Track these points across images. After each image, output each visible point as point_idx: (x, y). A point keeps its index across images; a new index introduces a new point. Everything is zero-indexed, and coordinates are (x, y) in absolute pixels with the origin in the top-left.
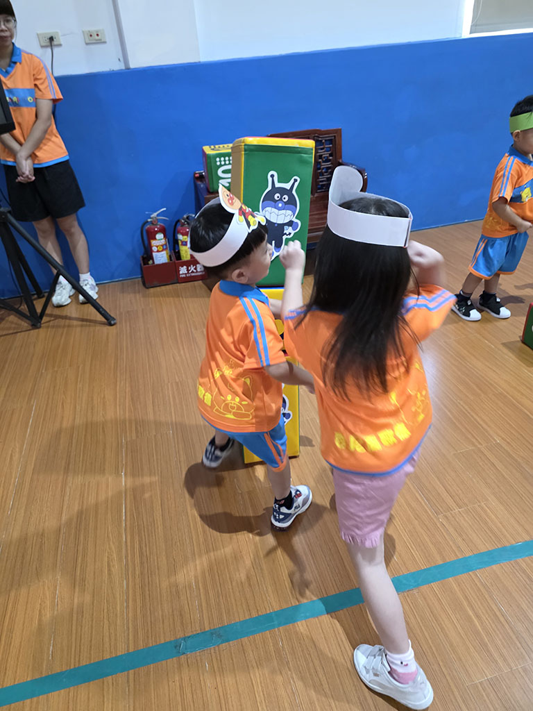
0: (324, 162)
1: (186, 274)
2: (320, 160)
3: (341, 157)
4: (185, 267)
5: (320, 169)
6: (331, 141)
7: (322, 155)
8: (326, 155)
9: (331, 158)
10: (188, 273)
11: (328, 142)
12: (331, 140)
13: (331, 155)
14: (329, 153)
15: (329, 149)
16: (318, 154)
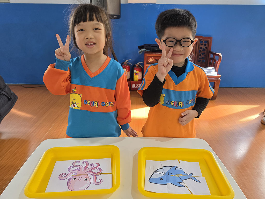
0: (202, 50)
1: (134, 87)
2: (201, 49)
3: (211, 50)
4: (134, 84)
5: (200, 53)
6: (207, 42)
7: (202, 47)
9: (206, 49)
10: (135, 87)
11: (205, 43)
13: (206, 48)
14: (205, 47)
15: (205, 45)
16: (200, 47)
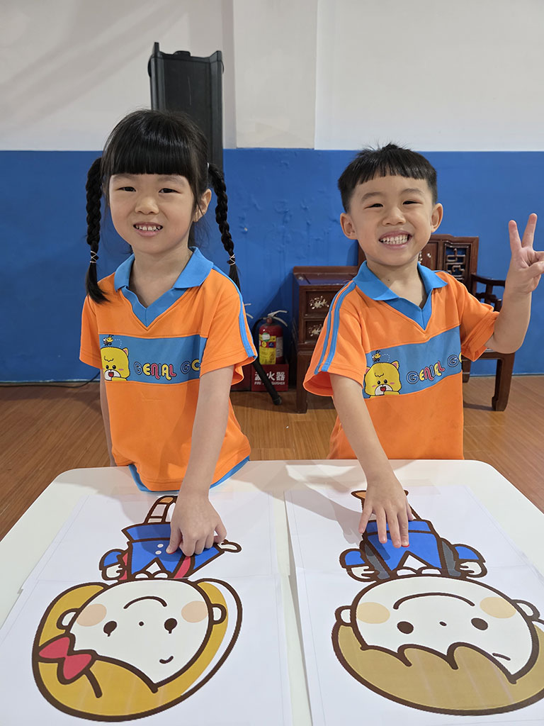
3: (476, 271)
6: (464, 251)
7: (452, 265)
8: (458, 265)
9: (462, 270)
11: (460, 252)
12: (465, 249)
13: (463, 267)
14: (461, 263)
15: (460, 259)
16: (448, 264)
